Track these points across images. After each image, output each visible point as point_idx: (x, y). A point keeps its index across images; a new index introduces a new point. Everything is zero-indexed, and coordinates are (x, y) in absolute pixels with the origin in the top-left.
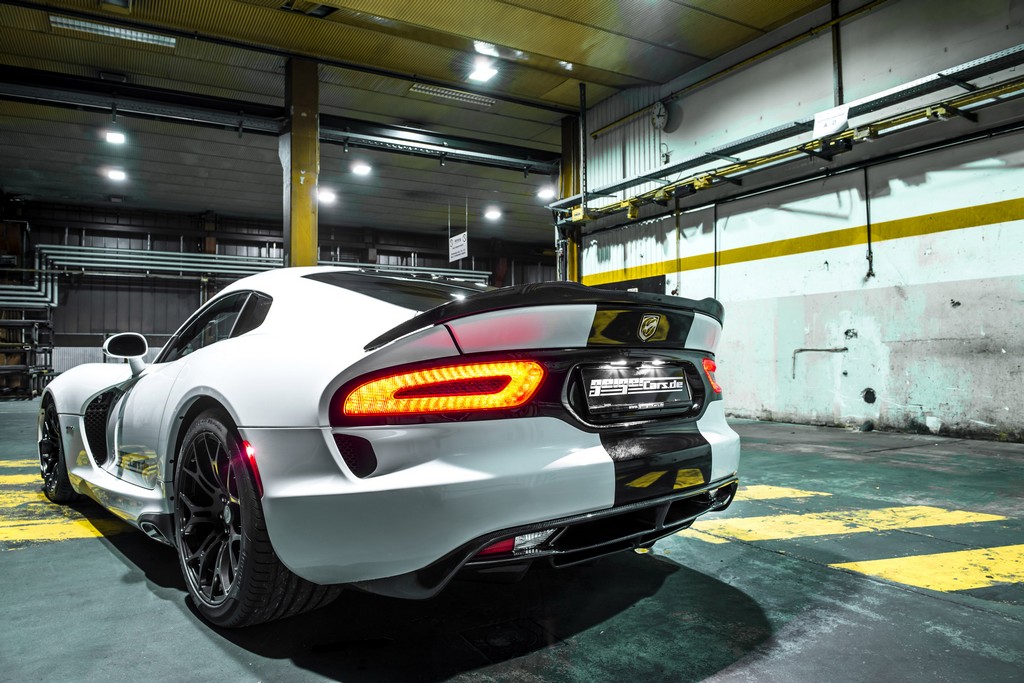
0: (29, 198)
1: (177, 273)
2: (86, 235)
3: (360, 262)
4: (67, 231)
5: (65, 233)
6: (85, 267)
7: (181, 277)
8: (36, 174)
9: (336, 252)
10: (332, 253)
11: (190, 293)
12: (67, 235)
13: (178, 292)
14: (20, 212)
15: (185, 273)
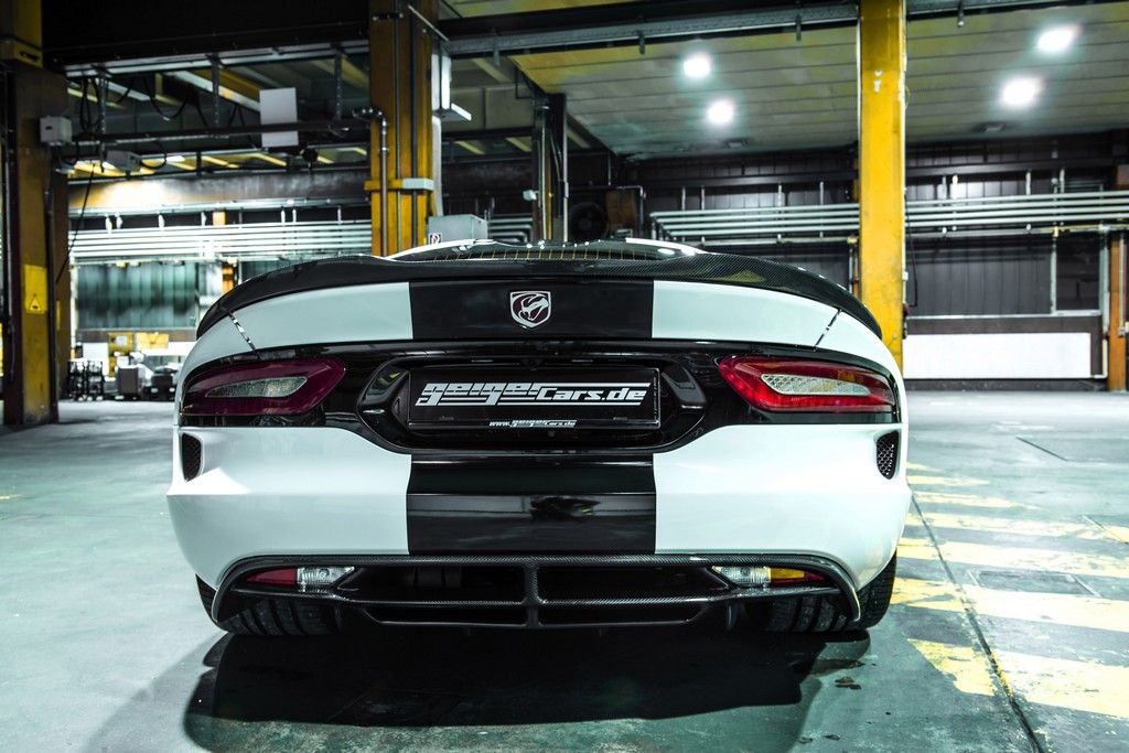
0: (643, 157)
1: (816, 234)
2: (706, 194)
3: (1106, 189)
4: (684, 192)
5: (681, 194)
6: (705, 236)
7: (822, 239)
8: (636, 128)
9: (1058, 177)
10: (1054, 181)
11: (836, 260)
12: (684, 198)
13: (820, 260)
14: (634, 176)
15: (827, 234)
